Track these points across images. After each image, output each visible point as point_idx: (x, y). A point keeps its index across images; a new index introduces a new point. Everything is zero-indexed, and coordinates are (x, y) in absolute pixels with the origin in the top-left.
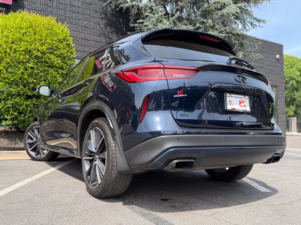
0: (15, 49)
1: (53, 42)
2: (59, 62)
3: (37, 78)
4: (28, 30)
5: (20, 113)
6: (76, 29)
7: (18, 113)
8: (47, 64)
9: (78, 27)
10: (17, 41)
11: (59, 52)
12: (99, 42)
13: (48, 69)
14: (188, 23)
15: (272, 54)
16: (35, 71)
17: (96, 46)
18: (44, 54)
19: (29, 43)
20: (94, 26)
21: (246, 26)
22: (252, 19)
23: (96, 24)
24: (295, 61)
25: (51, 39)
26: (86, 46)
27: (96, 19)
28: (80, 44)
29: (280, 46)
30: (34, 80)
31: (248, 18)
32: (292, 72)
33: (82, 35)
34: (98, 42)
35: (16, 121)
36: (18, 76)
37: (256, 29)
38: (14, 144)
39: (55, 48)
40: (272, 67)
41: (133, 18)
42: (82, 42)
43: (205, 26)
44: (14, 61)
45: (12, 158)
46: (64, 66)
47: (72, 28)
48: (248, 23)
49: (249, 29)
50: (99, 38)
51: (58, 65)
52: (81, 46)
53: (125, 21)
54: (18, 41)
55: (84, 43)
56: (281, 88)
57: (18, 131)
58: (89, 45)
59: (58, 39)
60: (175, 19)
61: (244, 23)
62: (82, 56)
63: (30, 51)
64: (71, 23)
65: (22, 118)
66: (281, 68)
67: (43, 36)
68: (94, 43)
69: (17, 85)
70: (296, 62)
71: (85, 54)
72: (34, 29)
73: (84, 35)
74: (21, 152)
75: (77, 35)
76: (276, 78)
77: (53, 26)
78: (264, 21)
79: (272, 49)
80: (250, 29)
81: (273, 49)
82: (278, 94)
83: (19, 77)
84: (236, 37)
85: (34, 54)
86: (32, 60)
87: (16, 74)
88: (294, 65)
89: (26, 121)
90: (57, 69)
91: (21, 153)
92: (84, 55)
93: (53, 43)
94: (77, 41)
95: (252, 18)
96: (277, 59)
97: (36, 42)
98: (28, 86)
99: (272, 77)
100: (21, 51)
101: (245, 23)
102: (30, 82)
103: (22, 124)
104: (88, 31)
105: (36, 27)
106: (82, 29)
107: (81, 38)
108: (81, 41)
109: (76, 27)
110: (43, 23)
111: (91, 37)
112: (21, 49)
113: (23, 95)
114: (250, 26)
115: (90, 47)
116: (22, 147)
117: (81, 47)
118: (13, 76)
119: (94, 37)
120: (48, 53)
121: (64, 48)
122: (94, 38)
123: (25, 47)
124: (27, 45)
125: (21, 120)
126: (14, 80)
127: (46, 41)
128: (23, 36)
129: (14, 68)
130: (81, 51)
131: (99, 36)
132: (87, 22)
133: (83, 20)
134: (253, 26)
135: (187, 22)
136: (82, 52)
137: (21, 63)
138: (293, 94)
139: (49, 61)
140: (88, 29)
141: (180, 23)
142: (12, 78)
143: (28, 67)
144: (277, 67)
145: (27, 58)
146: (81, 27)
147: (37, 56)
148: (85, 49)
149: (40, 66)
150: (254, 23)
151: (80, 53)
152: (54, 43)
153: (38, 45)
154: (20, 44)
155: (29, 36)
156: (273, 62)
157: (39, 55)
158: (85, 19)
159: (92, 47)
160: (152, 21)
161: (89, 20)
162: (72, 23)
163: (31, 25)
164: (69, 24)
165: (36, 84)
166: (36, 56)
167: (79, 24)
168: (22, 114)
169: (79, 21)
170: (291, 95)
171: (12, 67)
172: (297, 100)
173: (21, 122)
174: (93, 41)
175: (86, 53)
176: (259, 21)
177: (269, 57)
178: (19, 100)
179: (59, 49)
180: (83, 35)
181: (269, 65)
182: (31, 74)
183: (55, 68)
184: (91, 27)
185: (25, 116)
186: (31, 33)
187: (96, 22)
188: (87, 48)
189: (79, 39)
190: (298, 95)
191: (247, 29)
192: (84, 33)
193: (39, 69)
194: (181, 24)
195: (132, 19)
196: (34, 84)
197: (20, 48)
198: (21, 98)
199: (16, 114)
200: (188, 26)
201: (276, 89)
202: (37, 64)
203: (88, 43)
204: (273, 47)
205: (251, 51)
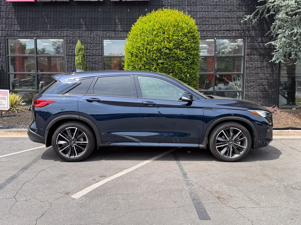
0: (149, 49)
1: (178, 37)
2: (184, 54)
4: (159, 31)
8: (174, 58)
9: (208, 8)
11: (184, 46)
12: (230, 18)
13: (175, 62)
17: (226, 23)
18: (171, 50)
25: (177, 35)
26: (216, 24)
34: (228, 18)
39: (180, 43)
42: (212, 21)
44: (149, 59)
46: (188, 57)
47: (203, 9)
50: (229, 14)
51: (183, 58)
52: (211, 26)
54: (151, 42)
55: (214, 22)
58: (219, 23)
63: (160, 50)
67: (170, 34)
72: (163, 29)
73: (214, 14)
75: (207, 15)
85: (163, 51)
86: (162, 57)
90: (182, 61)
92: (214, 34)
93: (178, 39)
94: (208, 21)
100: (154, 51)
106: (213, 8)
107: (211, 17)
111: (222, 14)
120: (174, 48)
122: (225, 15)
123: (156, 47)
127: (173, 38)
128: (155, 37)
129: (150, 65)
130: (211, 31)
137: (154, 61)
139: (175, 55)
140: (219, 7)
143: (159, 63)
145: (158, 56)
146: (211, 6)
148: (215, 28)
151: (210, 33)
152: (180, 38)
154: (153, 44)
159: (222, 24)
164: (200, 5)
166: (165, 53)
167: (210, 4)
171: (148, 64)
174: (224, 18)
179: (184, 43)
182: (162, 69)
184: (222, 4)
189: (209, 19)
192: (215, 11)
197: (153, 48)
202: (166, 60)
203: (219, 21)
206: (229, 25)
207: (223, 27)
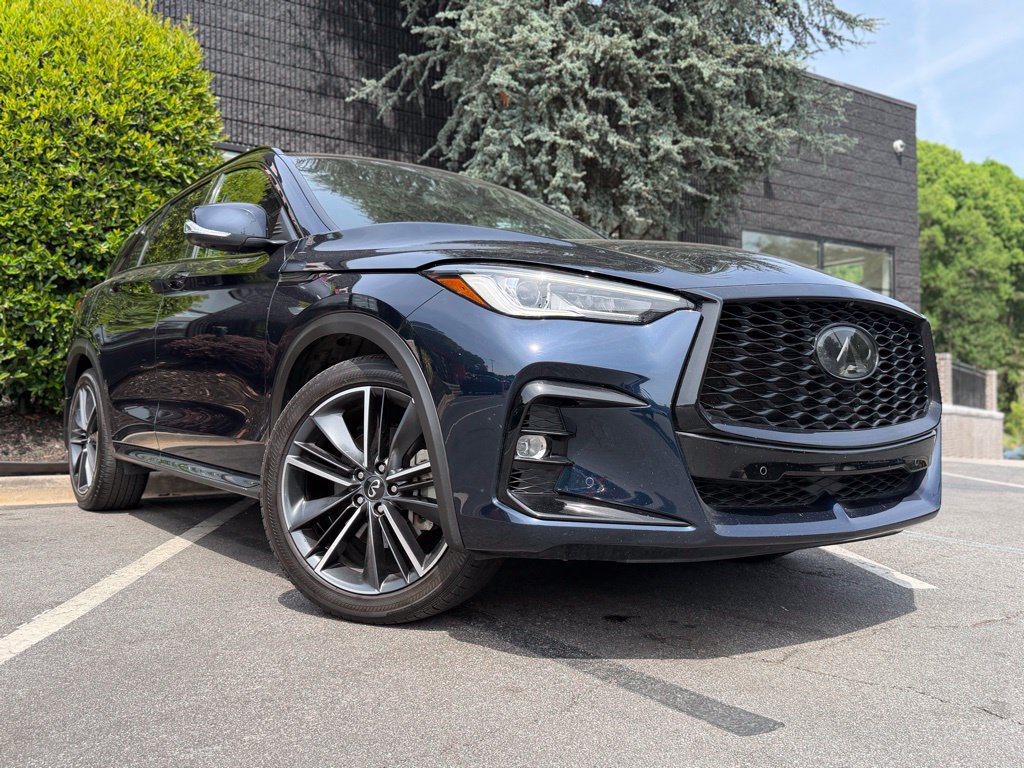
0: (13, 114)
1: (146, 88)
2: (171, 159)
3: (94, 218)
4: (58, 44)
5: (33, 343)
6: (213, 41)
7: (28, 344)
8: (130, 166)
9: (219, 35)
10: (18, 85)
11: (168, 126)
12: (295, 88)
13: (132, 184)
14: (614, 25)
15: (878, 136)
16: (89, 194)
17: (282, 104)
18: (119, 131)
19: (64, 92)
20: (275, 32)
21: (809, 40)
22: (829, 17)
23: (282, 24)
24: (941, 162)
25: (140, 77)
26: (248, 101)
27: (283, 7)
28: (229, 94)
29: (906, 108)
30: (84, 223)
31: (815, 12)
32: (931, 198)
33: (235, 64)
34: (289, 87)
35: (22, 372)
36: (27, 211)
37: (841, 49)
38: (15, 452)
39: (153, 109)
40: (879, 182)
41: (414, 4)
42: (235, 86)
43: (674, 37)
44: (12, 155)
45: (18, 500)
46: (185, 175)
48: (813, 31)
49: (815, 48)
50: (293, 74)
51: (167, 173)
53: (383, 15)
54: (22, 82)
55: (241, 93)
56: (908, 255)
57: (23, 406)
58: (259, 98)
59: (164, 78)
60: (569, 12)
61: (800, 30)
62: (234, 139)
63: (68, 121)
64: (196, 20)
65: (44, 362)
66: (908, 184)
67: (111, 68)
68: (278, 90)
69: (22, 242)
70: (944, 164)
71: (245, 131)
72: (79, 41)
73: (241, 63)
74: (49, 481)
75: (215, 62)
76: (890, 219)
77: (144, 29)
78: (868, 25)
79: (880, 120)
80: (821, 50)
81: (884, 119)
82: (899, 274)
83: (32, 214)
84: (773, 79)
85: (81, 131)
86: (77, 155)
87: (21, 202)
88: (936, 173)
89: (56, 373)
90: (162, 184)
91: (47, 485)
92: (242, 134)
93: (146, 92)
94: (218, 83)
95: (828, 12)
96: (896, 153)
97: (90, 89)
98: (63, 247)
99: (880, 215)
100: (37, 120)
101: (805, 29)
102: (72, 233)
103: (42, 382)
104: (256, 49)
105: (85, 32)
106: (235, 41)
107: (230, 72)
108: (231, 84)
109: (213, 34)
110: (109, 20)
111: (267, 70)
112: (36, 114)
113: (46, 278)
114: (822, 38)
115: (264, 104)
116: (46, 462)
117: (231, 107)
118: (9, 211)
119: (278, 70)
120: (131, 126)
121: (185, 111)
122: (278, 75)
123: (50, 105)
124: (57, 97)
125: (41, 367)
126: (12, 226)
127: (124, 86)
128: (41, 66)
129: (13, 183)
130: (231, 120)
131: (294, 66)
132: (251, 16)
133: (237, 10)
134: (832, 39)
135: (612, 22)
136: (234, 123)
137: (38, 165)
138: (932, 274)
139: (134, 156)
140: (257, 43)
141: (587, 26)
142: (7, 216)
143: (62, 179)
144: (896, 181)
145: (58, 147)
146: (230, 34)
147: (94, 137)
148: (245, 114)
149: (106, 175)
150: (835, 31)
152: (151, 91)
153: (99, 98)
154: (32, 94)
155: (62, 67)
156: (882, 164)
157: (101, 136)
158: (243, 7)
159: (269, 105)
160: (491, 16)
161: (259, 9)
162: (199, 17)
163: (66, 28)
165: (92, 241)
166: (89, 140)
167: (224, 24)
168: (41, 347)
169: (224, 12)
170: (926, 277)
171: (4, 176)
172: (946, 295)
173: (39, 374)
174: (274, 84)
175: (251, 127)
176: (850, 22)
177: (869, 148)
178: (34, 295)
179: (168, 115)
180: (238, 62)
181: (868, 174)
182: (73, 205)
183: (157, 181)
184: (267, 35)
185: (54, 352)
186: (68, 53)
187: (282, 18)
188: (253, 109)
189: (224, 76)
190: (949, 277)
191: (810, 51)
192: (242, 55)
193: (101, 185)
194: (591, 31)
195: (411, 5)
196: (86, 240)
197: (31, 110)
198: (39, 291)
199: (20, 345)
200: (616, 36)
201: (891, 259)
202: (92, 167)
203: (257, 93)
204: (883, 111)
205: (822, 126)
206: (293, 112)
207: (272, 116)
